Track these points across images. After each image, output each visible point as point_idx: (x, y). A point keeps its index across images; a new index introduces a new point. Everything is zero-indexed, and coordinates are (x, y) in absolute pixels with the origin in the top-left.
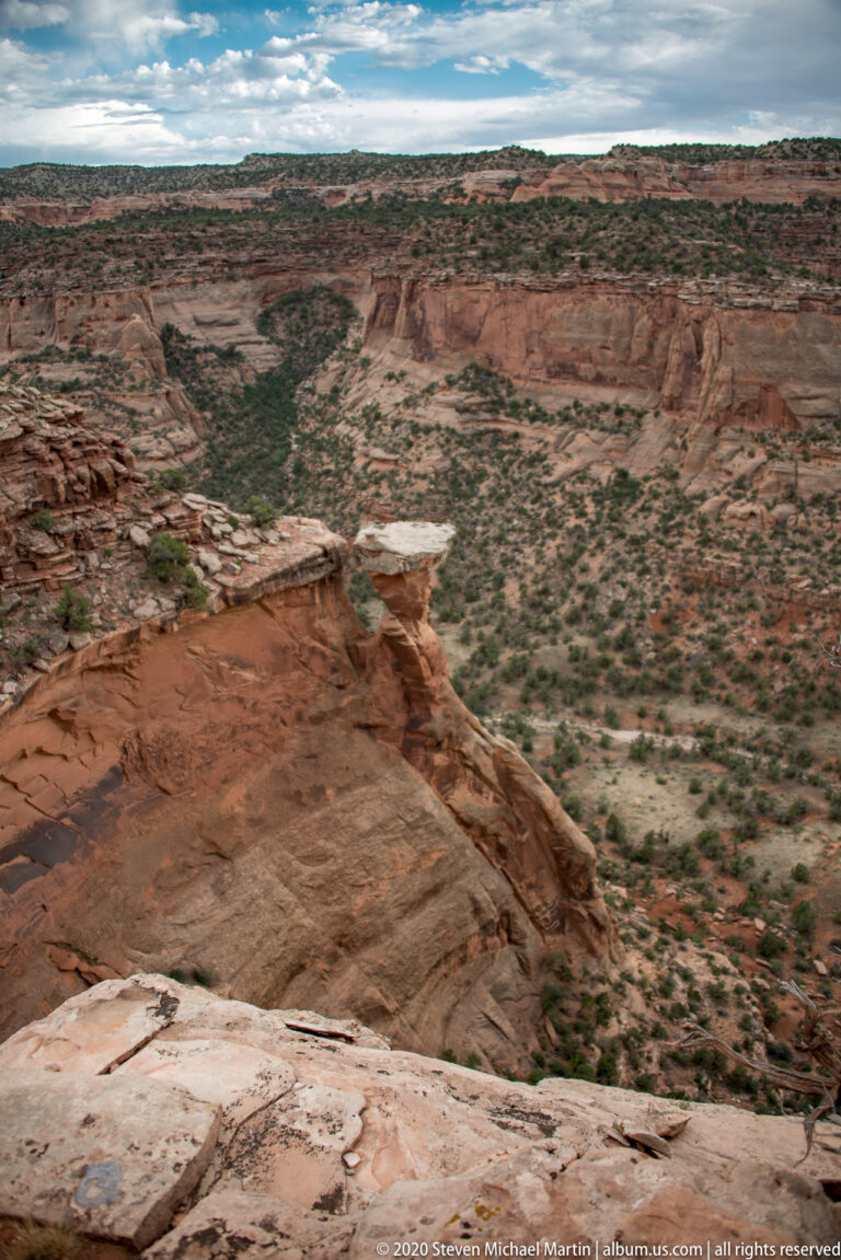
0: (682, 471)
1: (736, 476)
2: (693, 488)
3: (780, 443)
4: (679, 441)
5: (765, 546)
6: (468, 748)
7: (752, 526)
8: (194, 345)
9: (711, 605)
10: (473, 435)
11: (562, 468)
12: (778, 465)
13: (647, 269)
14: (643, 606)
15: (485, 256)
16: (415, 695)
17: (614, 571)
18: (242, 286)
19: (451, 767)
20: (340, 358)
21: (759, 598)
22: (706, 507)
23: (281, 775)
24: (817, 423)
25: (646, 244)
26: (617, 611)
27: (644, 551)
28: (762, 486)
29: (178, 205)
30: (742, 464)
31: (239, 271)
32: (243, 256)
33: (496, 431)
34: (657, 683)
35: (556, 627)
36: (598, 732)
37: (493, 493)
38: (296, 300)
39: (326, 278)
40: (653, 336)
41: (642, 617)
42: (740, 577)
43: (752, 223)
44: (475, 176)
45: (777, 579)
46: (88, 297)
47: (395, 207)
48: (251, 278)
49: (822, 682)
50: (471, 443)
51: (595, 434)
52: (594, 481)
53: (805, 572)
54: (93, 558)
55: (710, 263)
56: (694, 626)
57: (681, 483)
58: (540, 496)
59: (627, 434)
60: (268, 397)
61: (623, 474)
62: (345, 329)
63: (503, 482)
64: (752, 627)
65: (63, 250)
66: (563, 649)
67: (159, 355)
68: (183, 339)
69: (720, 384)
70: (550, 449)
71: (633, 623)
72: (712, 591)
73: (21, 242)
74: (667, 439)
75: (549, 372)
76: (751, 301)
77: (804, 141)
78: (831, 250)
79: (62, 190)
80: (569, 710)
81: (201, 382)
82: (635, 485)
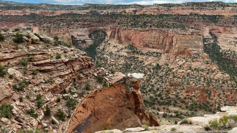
0: (169, 64)
1: (180, 65)
2: (171, 67)
3: (188, 59)
4: (168, 59)
5: (186, 78)
7: (183, 74)
8: (77, 39)
9: (176, 88)
10: (130, 57)
11: (146, 63)
12: (188, 63)
13: (162, 27)
14: (163, 89)
15: (132, 25)
17: (157, 82)
18: (86, 29)
19: (142, 115)
20: (104, 43)
21: (185, 87)
22: (174, 70)
23: (116, 116)
24: (195, 55)
25: (162, 23)
26: (158, 89)
27: (162, 79)
28: (185, 67)
29: (72, 13)
30: (181, 63)
31: (85, 26)
32: (86, 23)
33: (134, 57)
34: (166, 103)
35: (147, 92)
36: (156, 112)
37: (134, 68)
38: (96, 32)
39: (101, 28)
40: (163, 39)
41: (163, 91)
42: (181, 83)
43: (180, 18)
44: (129, 9)
45: (188, 84)
46: (57, 30)
47: (113, 15)
48: (87, 27)
49: (198, 103)
50: (130, 59)
51: (153, 57)
52: (152, 66)
53: (194, 83)
55: (174, 26)
56: (173, 92)
57: (169, 66)
58: (143, 68)
59: (159, 57)
60: (91, 49)
61: (158, 64)
62: (105, 38)
63: (136, 66)
64: (184, 93)
65: (52, 21)
66: (148, 96)
67: (71, 41)
68: (75, 38)
69: (176, 48)
70: (144, 60)
71: (161, 92)
72: (176, 86)
73: (42, 18)
74: (166, 58)
75: (144, 46)
76: (182, 33)
77: (189, 3)
78: (195, 23)
79: (48, 9)
80: (150, 108)
81: (79, 46)
82: (160, 66)
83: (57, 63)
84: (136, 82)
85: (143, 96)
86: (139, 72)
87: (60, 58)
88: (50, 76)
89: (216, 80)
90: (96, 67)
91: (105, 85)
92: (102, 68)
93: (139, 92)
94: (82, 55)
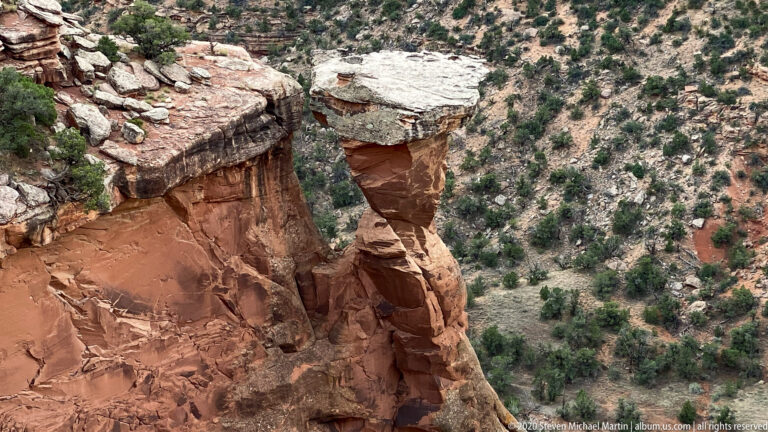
14: (679, 213)
17: (620, 146)
26: (627, 224)
27: (675, 109)
34: (711, 356)
35: (513, 254)
41: (677, 234)
66: (530, 295)
71: (660, 244)
80: (549, 410)
84: (402, 148)
85: (478, 289)
86: (437, 38)
91: (71, 187)
93: (433, 255)
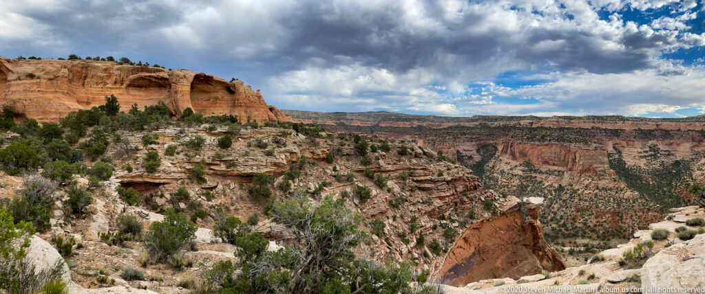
0: (573, 184)
1: (586, 185)
2: (576, 188)
3: (594, 177)
4: (572, 178)
6: (546, 250)
7: (590, 195)
8: (463, 155)
9: (583, 214)
10: (526, 177)
11: (546, 184)
12: (594, 182)
13: (563, 142)
14: (568, 216)
15: (528, 138)
16: (536, 237)
17: (560, 208)
18: (474, 143)
19: (542, 255)
20: (494, 159)
21: (594, 212)
22: (580, 192)
23: (508, 257)
24: (601, 173)
25: (563, 136)
26: (562, 217)
27: (566, 203)
28: (591, 186)
30: (586, 182)
33: (531, 176)
34: (573, 234)
35: (548, 222)
36: (561, 248)
37: (531, 190)
38: (485, 146)
39: (492, 142)
40: (565, 155)
41: (567, 219)
42: (589, 207)
44: (524, 121)
45: (597, 207)
47: (505, 128)
48: (476, 141)
49: (610, 229)
51: (554, 176)
52: (554, 187)
53: (603, 205)
54: (474, 203)
55: (576, 141)
56: (580, 220)
57: (574, 187)
58: (542, 191)
59: (561, 176)
60: (478, 167)
61: (560, 185)
62: (496, 153)
63: (533, 188)
65: (438, 134)
66: (550, 227)
67: (456, 156)
68: (461, 153)
69: (580, 165)
70: (544, 180)
72: (583, 211)
74: (570, 177)
75: (543, 163)
76: (586, 148)
80: (553, 243)
81: (464, 163)
82: (563, 188)
83: (438, 181)
84: (534, 209)
85: (543, 227)
86: (538, 195)
87: (442, 175)
88: (429, 196)
89: (626, 200)
90: (484, 189)
91: (494, 213)
92: (491, 190)
93: (538, 223)
94: (468, 173)
